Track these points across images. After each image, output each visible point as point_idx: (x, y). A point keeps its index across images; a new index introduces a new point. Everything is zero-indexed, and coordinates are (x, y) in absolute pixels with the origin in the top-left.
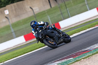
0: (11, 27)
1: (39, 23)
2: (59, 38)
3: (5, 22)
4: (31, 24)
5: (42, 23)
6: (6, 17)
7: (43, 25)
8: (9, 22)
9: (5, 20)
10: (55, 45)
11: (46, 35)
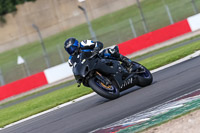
0: (90, 29)
1: (83, 43)
2: (125, 76)
3: (78, 17)
4: (66, 44)
5: (89, 43)
6: (80, 7)
7: (92, 47)
8: (86, 17)
9: (77, 13)
10: (114, 91)
11: (95, 70)
